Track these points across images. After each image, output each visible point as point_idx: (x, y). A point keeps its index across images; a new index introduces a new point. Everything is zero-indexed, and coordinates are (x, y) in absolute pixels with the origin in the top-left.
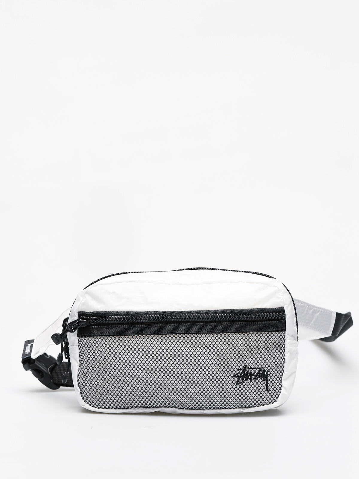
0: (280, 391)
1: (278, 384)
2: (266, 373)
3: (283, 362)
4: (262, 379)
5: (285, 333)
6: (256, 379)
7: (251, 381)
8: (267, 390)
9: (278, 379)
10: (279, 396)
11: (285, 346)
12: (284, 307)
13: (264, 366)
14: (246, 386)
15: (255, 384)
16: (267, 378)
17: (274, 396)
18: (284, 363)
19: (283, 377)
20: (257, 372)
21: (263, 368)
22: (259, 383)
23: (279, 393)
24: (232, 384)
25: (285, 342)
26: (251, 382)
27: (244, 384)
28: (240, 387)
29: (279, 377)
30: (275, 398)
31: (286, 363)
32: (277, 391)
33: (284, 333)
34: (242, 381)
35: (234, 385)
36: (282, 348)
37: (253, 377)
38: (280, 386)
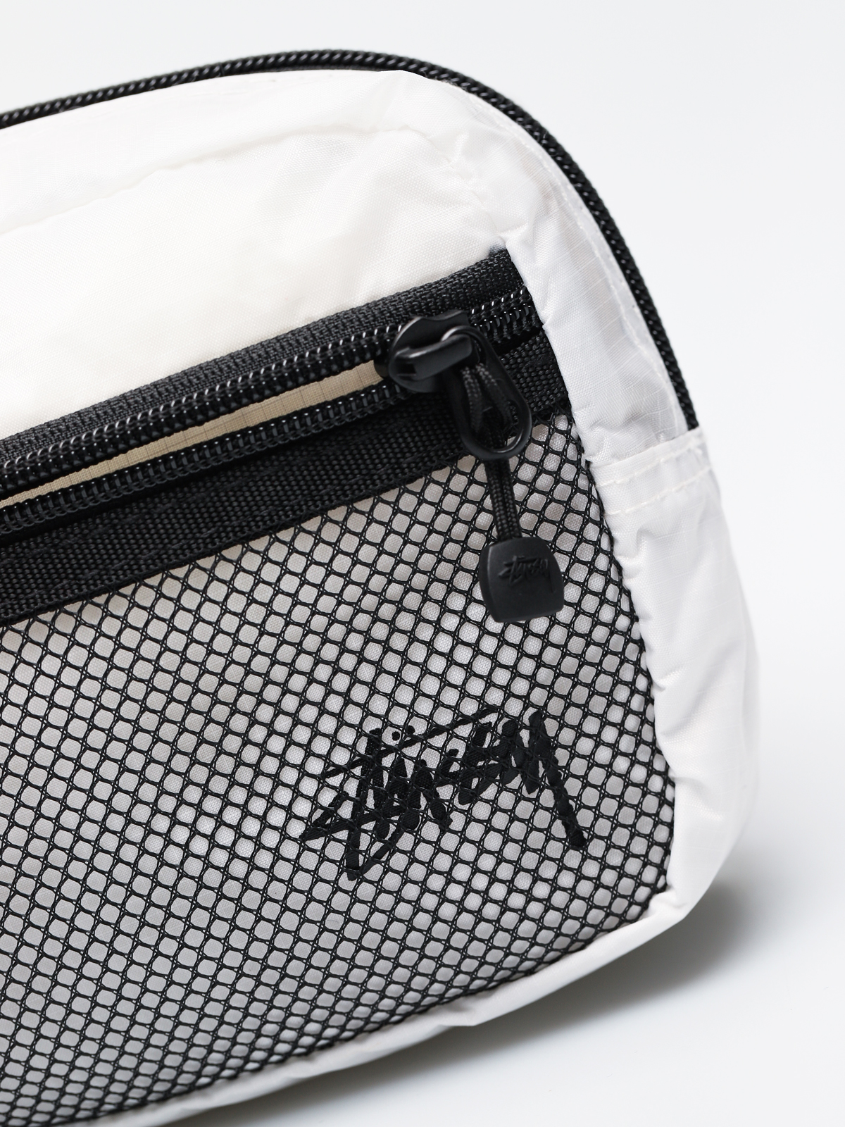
0: (665, 814)
1: (639, 774)
2: (525, 735)
3: (623, 622)
4: (516, 782)
5: (571, 421)
6: (471, 797)
7: (444, 825)
8: (577, 839)
9: (626, 744)
10: (667, 852)
11: (602, 511)
12: (506, 251)
13: (495, 697)
14: (417, 872)
15: (475, 831)
16: (551, 763)
17: (633, 866)
18: (634, 618)
19: (662, 712)
20: (460, 755)
21: (491, 709)
22: (500, 820)
23: (661, 834)
24: (322, 891)
25: (591, 480)
26: (443, 833)
27: (399, 861)
28: (381, 890)
29: (632, 723)
30: (649, 875)
31: (648, 617)
32: (645, 825)
33: (562, 425)
34: (378, 846)
35: (337, 889)
36: (591, 532)
37: (445, 792)
38: (656, 783)
